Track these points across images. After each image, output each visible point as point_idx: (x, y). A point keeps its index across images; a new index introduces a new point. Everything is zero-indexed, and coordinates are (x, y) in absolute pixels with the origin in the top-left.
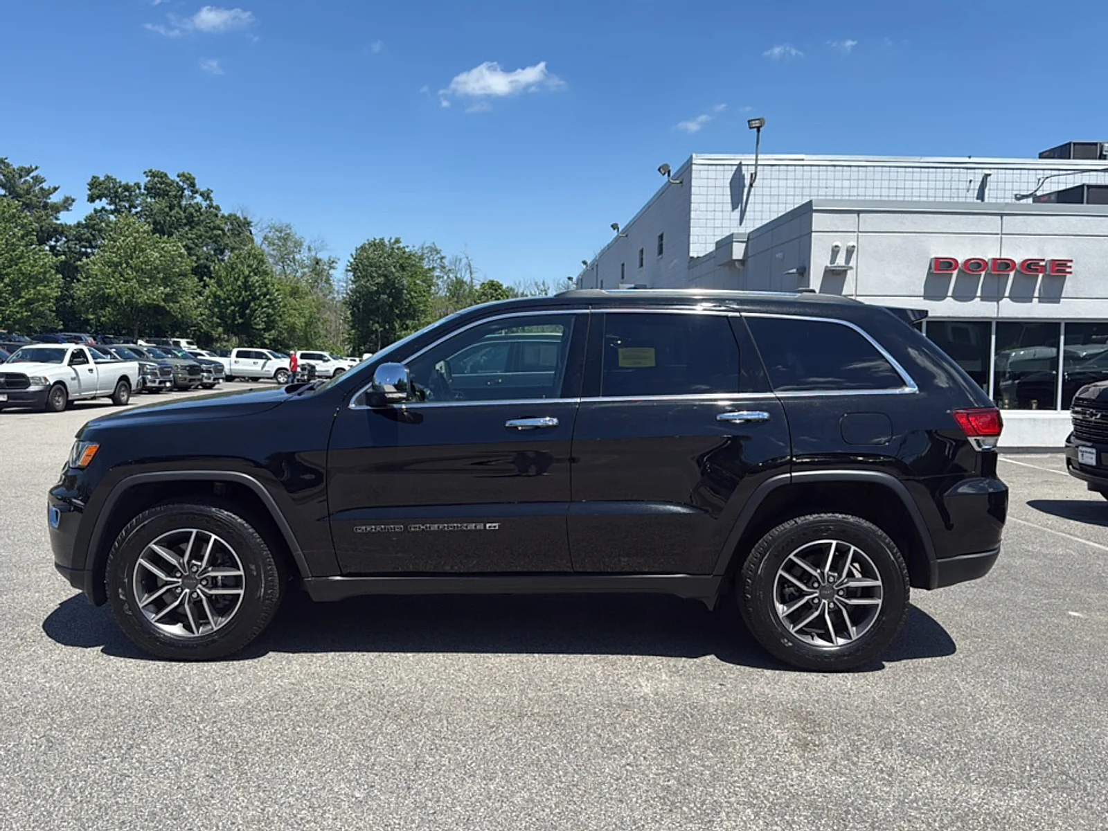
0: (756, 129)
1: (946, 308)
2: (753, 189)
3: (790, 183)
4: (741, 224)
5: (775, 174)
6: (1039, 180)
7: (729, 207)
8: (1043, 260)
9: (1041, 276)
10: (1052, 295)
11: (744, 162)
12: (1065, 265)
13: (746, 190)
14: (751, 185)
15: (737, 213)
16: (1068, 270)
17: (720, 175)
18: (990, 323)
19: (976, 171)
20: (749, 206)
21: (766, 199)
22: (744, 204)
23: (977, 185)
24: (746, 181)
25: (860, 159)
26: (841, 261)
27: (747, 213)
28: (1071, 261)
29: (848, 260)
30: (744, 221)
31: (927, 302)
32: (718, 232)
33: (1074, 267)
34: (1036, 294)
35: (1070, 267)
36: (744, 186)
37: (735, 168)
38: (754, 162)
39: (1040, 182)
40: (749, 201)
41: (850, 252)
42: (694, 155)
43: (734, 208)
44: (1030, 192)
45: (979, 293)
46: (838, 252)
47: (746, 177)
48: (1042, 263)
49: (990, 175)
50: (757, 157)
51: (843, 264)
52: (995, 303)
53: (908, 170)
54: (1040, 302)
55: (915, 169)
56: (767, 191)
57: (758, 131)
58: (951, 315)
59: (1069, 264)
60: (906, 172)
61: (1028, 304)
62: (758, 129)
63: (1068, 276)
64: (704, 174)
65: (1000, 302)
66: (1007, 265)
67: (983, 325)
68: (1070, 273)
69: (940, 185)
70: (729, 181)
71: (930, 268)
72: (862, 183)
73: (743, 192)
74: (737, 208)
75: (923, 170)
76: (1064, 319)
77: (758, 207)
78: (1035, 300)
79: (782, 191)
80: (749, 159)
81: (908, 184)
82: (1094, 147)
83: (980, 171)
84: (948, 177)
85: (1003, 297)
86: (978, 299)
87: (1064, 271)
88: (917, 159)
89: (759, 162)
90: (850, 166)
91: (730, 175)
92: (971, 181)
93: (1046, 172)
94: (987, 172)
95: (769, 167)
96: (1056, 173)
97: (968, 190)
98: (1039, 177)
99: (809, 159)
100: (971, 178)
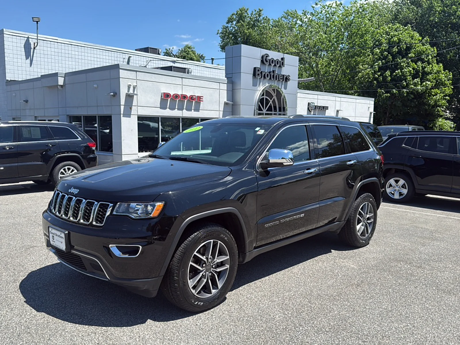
0: (36, 22)
1: (168, 113)
2: (35, 50)
3: (53, 50)
4: (31, 66)
5: (45, 45)
6: (147, 61)
7: (24, 57)
8: (195, 96)
9: (194, 101)
10: (197, 109)
11: (30, 37)
12: (200, 98)
13: (32, 50)
14: (34, 48)
15: (28, 61)
16: (201, 100)
17: (18, 41)
18: (179, 119)
19: (126, 54)
20: (34, 57)
21: (42, 56)
22: (32, 57)
23: (127, 60)
24: (32, 46)
25: (82, 43)
26: (131, 91)
27: (34, 61)
28: (203, 97)
29: (134, 91)
30: (32, 65)
31: (161, 110)
32: (43, 71)
33: (204, 99)
34: (193, 108)
35: (202, 99)
36: (31, 49)
37: (26, 39)
38: (36, 38)
39: (148, 62)
40: (34, 56)
41: (134, 88)
42: (4, 30)
43: (27, 58)
44: (145, 66)
45: (177, 107)
46: (130, 87)
47: (31, 44)
48: (194, 97)
49: (131, 57)
50: (37, 35)
51: (132, 92)
52: (181, 111)
53: (101, 50)
54: (194, 111)
55: (104, 51)
56: (42, 52)
57: (37, 23)
58: (169, 115)
59: (202, 98)
60: (100, 51)
61: (191, 112)
62: (37, 22)
63: (201, 102)
64: (10, 39)
65: (183, 111)
66: (185, 97)
67: (177, 119)
68: (202, 101)
69: (113, 58)
70: (24, 44)
71: (162, 97)
72: (83, 54)
73: (31, 51)
74: (28, 58)
75: (106, 51)
76: (200, 117)
77: (39, 59)
78: (193, 110)
79: (49, 53)
80: (33, 36)
81: (101, 57)
82: (156, 50)
83: (127, 55)
84: (116, 55)
85: (184, 109)
86: (176, 110)
87: (200, 100)
88: (104, 46)
89: (39, 38)
90: (78, 46)
91: (24, 42)
92: (124, 58)
93: (149, 58)
94: (130, 56)
95: (42, 41)
96: (154, 59)
97: (123, 62)
98: (147, 60)
99: (60, 40)
100: (125, 57)
